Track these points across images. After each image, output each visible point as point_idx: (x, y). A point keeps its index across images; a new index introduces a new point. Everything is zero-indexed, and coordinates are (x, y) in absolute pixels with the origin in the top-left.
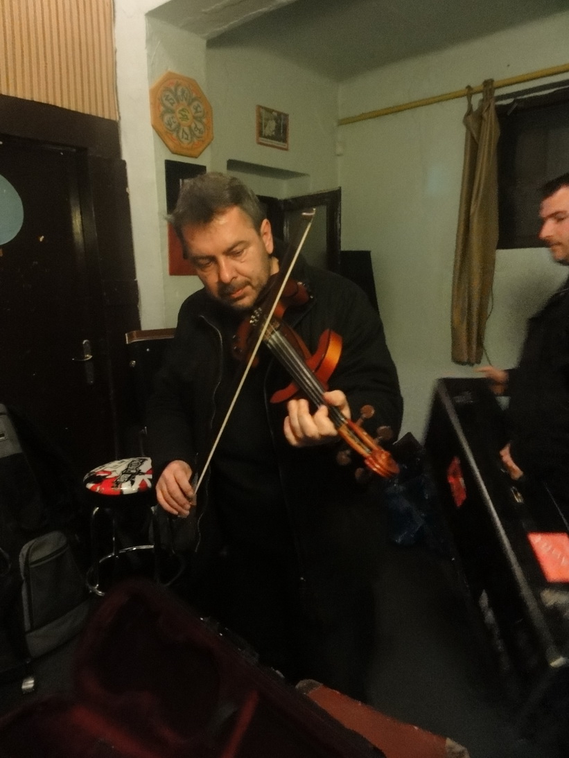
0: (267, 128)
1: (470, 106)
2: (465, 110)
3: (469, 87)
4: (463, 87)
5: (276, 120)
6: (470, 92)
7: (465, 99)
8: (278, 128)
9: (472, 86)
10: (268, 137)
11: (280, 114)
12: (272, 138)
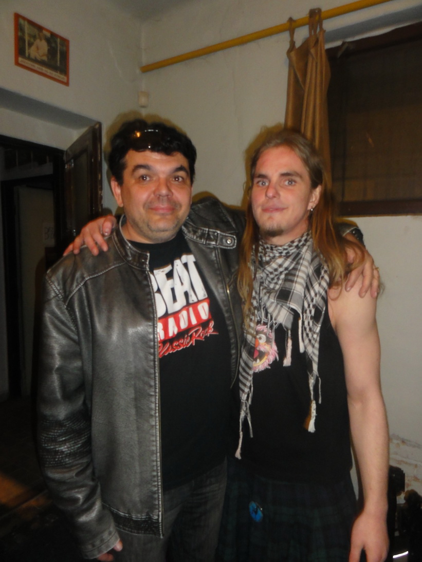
0: (33, 48)
1: (292, 43)
2: (287, 46)
3: (291, 20)
4: (284, 20)
5: (48, 41)
6: (291, 26)
7: (286, 36)
8: (52, 52)
9: (295, 18)
10: (36, 61)
11: (54, 35)
12: (42, 63)
